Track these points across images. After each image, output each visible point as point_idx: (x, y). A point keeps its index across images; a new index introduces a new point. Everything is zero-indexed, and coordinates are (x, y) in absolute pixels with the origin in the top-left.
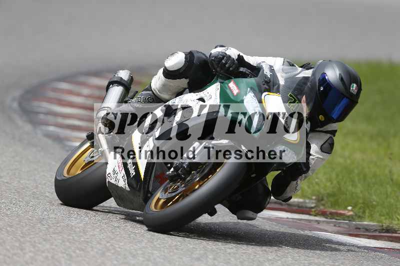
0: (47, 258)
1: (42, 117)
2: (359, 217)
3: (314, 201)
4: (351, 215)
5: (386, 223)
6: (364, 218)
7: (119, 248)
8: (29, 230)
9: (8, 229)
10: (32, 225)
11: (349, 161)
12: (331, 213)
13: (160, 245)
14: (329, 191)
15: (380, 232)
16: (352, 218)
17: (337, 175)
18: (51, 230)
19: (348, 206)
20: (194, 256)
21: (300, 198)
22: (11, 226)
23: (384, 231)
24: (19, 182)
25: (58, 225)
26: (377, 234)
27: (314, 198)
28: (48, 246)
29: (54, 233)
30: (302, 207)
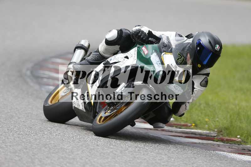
1: (45, 80)
2: (244, 142)
3: (216, 132)
4: (239, 141)
6: (248, 143)
7: (94, 162)
8: (37, 151)
9: (24, 150)
10: (39, 148)
11: (238, 108)
12: (227, 140)
13: (119, 160)
14: (226, 126)
16: (240, 143)
17: (230, 116)
18: (51, 151)
19: (238, 135)
21: (208, 130)
22: (26, 149)
24: (31, 121)
25: (56, 148)
27: (216, 130)
28: (49, 161)
29: (53, 153)
30: (208, 136)
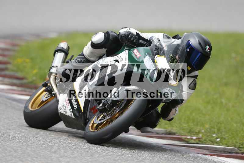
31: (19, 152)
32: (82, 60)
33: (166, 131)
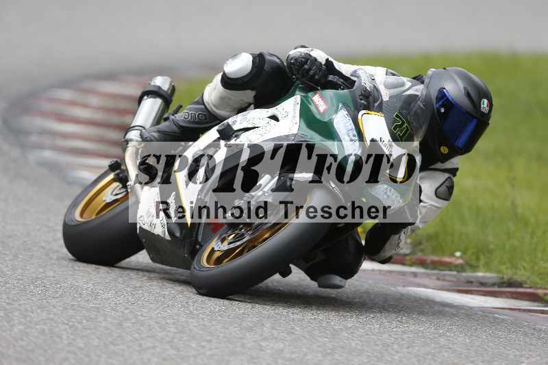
0: (43, 331)
2: (472, 266)
3: (409, 246)
4: (460, 264)
5: (508, 274)
6: (478, 267)
7: (142, 315)
8: (18, 293)
12: (433, 262)
14: (429, 231)
15: (499, 287)
16: (462, 267)
19: (456, 251)
20: (244, 324)
23: (505, 285)
26: (496, 289)
27: (409, 241)
28: (44, 315)
31: (172, 329)
32: (198, 115)
33: (503, 278)
